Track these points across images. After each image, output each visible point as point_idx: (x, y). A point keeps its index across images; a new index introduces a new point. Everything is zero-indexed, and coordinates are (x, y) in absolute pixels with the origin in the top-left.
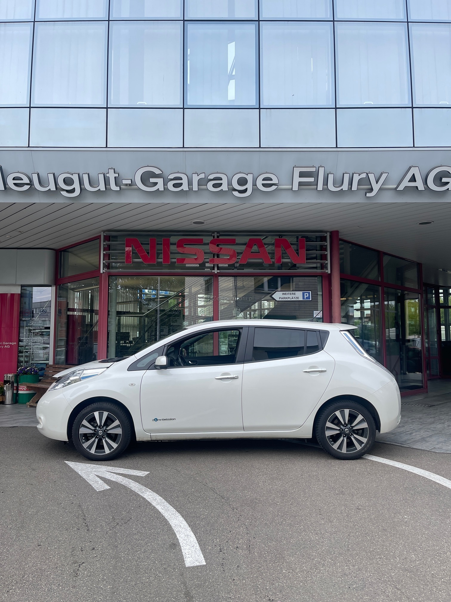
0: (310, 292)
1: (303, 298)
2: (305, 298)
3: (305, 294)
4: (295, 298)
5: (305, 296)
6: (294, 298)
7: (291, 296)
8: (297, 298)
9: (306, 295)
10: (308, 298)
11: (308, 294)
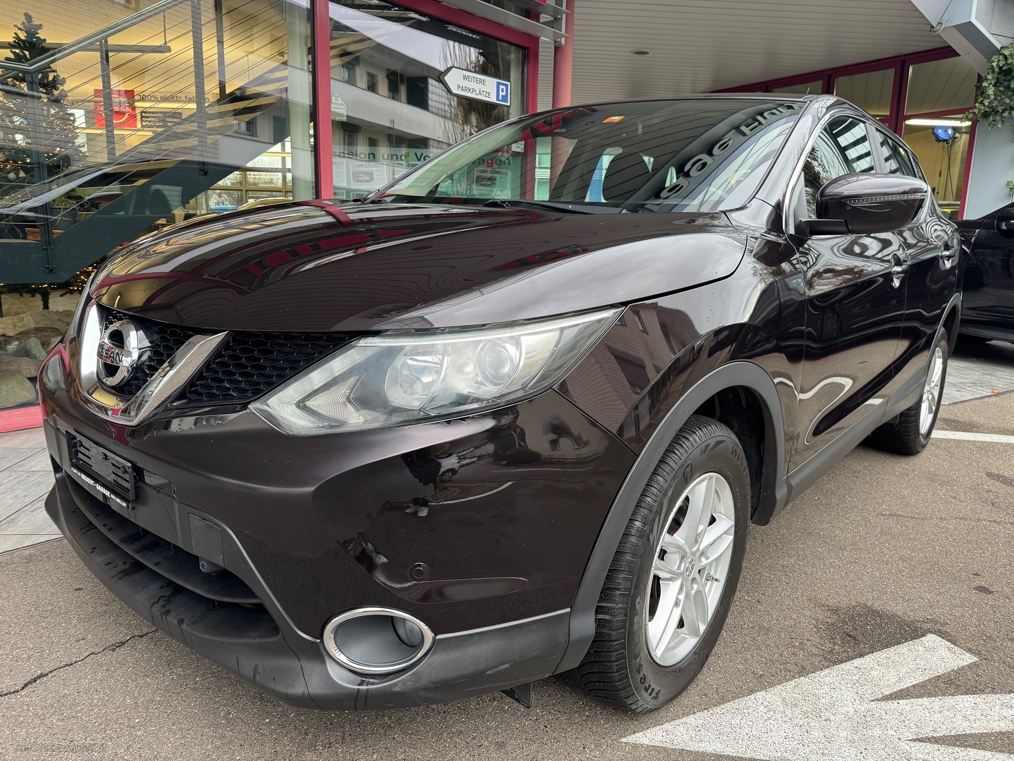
0: (509, 83)
1: (498, 99)
2: (500, 98)
3: (501, 87)
4: (485, 93)
5: (501, 94)
6: (482, 92)
7: (478, 87)
8: (487, 95)
9: (503, 89)
10: (505, 98)
11: (504, 88)
